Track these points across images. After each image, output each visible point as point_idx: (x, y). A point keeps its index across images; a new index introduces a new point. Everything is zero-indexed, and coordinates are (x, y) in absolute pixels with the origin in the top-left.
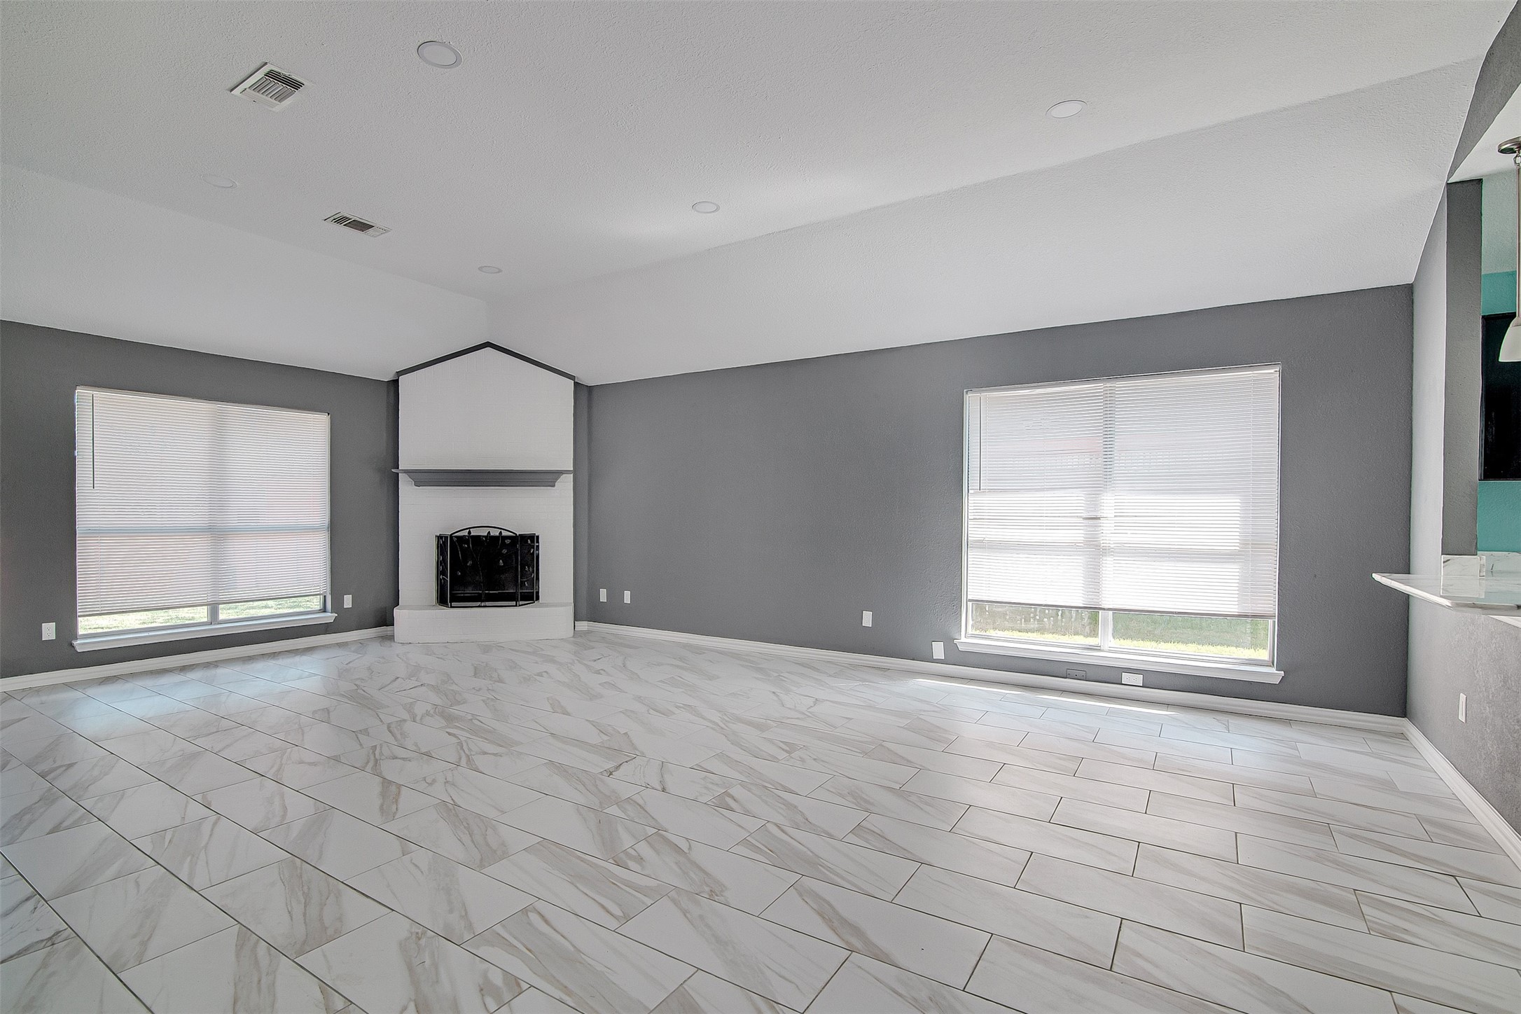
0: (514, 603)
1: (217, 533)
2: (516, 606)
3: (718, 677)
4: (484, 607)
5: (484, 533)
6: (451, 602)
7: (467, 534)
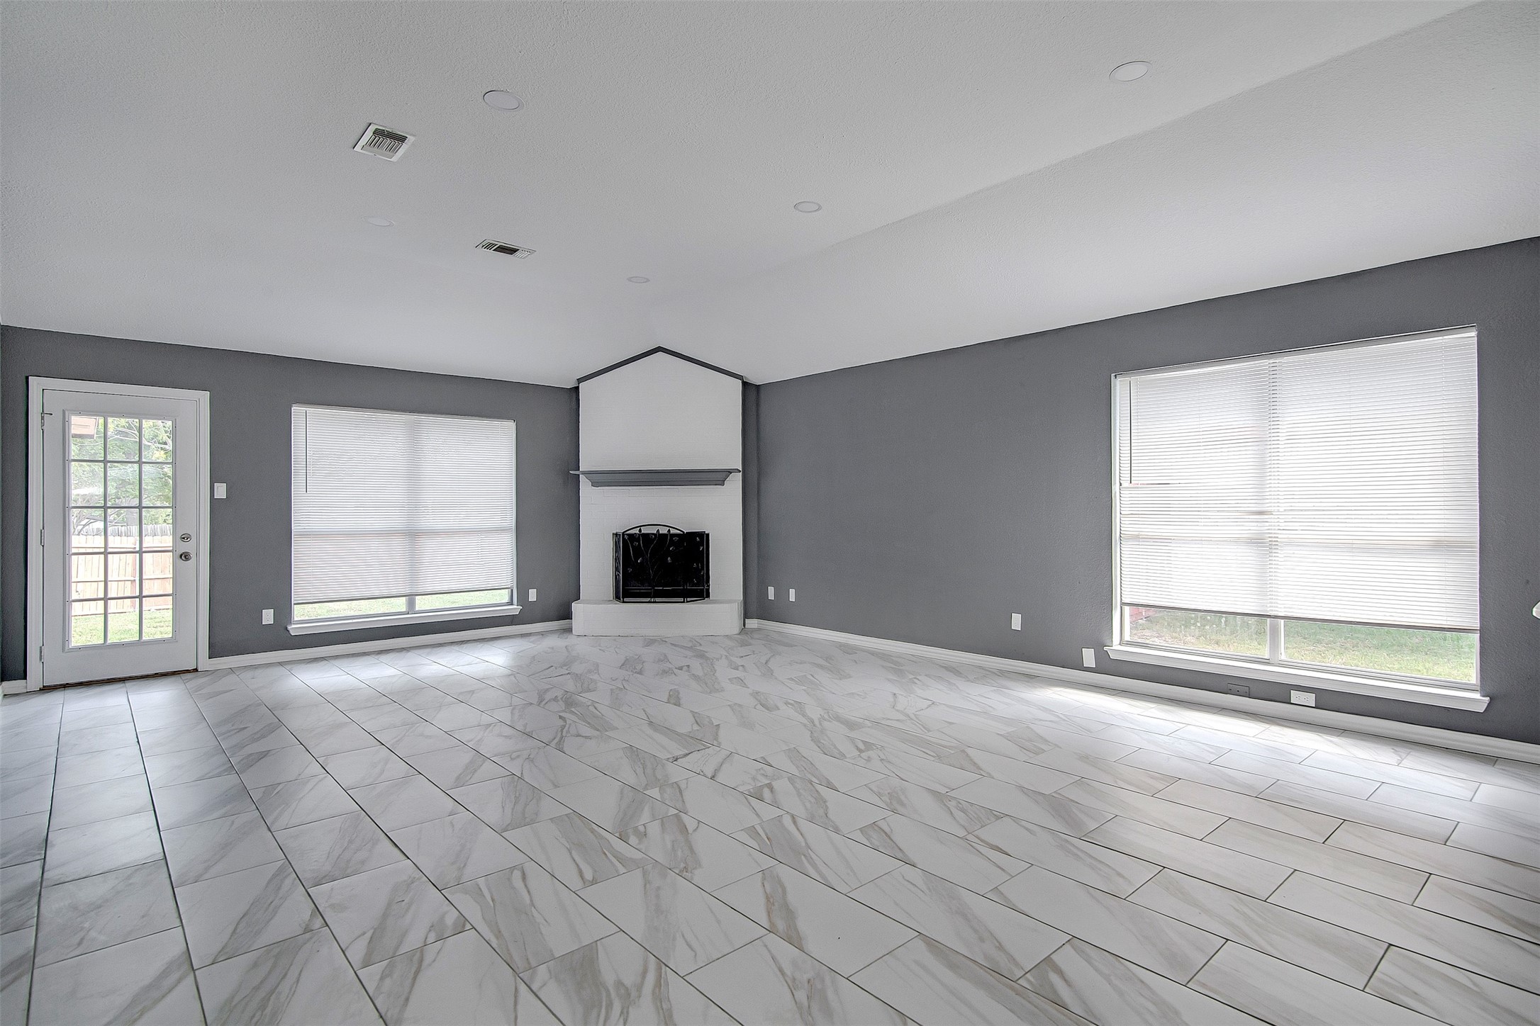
0: (682, 600)
1: (413, 535)
2: (684, 602)
3: (850, 677)
4: (653, 602)
5: (653, 530)
6: (623, 598)
7: (638, 532)
